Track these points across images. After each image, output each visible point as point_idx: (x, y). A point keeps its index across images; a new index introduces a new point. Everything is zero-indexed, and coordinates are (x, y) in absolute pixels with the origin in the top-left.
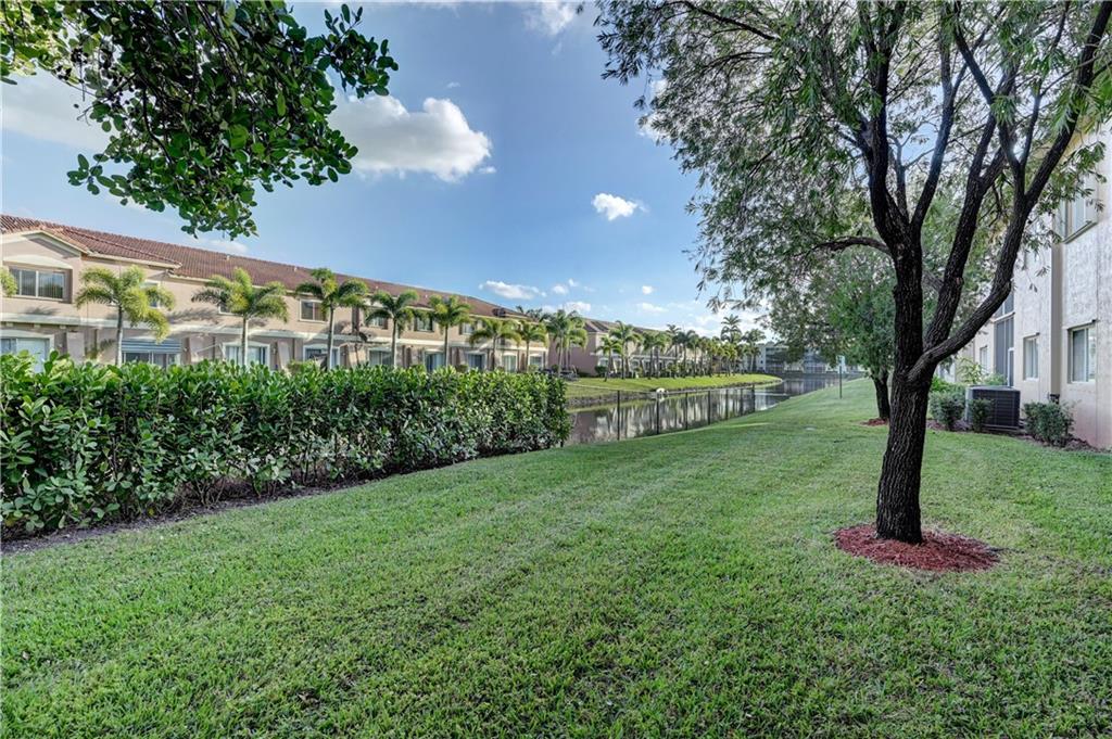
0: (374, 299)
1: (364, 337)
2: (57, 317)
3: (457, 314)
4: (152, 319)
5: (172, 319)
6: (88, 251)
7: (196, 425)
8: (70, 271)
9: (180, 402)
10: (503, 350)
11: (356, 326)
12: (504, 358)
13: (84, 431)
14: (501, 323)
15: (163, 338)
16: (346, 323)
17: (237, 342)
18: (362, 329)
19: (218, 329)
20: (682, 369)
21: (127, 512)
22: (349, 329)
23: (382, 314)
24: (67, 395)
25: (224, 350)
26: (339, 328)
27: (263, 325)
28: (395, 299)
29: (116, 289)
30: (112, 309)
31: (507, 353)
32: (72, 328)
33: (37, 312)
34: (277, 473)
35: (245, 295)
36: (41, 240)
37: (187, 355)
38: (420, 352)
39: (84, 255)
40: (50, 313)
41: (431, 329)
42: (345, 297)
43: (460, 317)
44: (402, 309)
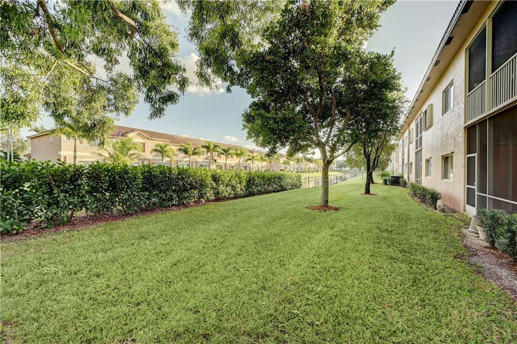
0: (221, 149)
1: (215, 161)
3: (243, 153)
6: (149, 137)
8: (144, 143)
19: (178, 159)
20: (308, 170)
28: (226, 149)
29: (162, 149)
36: (139, 134)
38: (230, 165)
39: (148, 138)
41: (232, 158)
43: (244, 154)
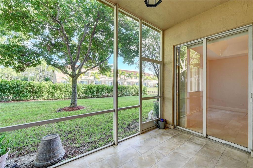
0: (127, 74)
2: (88, 78)
4: (98, 78)
5: (100, 78)
7: (103, 90)
9: (102, 88)
10: (150, 82)
11: (125, 78)
12: (150, 83)
13: (95, 90)
14: (148, 77)
15: (99, 81)
16: (123, 78)
17: (108, 81)
18: (125, 79)
21: (98, 97)
22: (123, 79)
23: (128, 76)
24: (94, 87)
25: (106, 82)
26: (122, 79)
27: (111, 79)
29: (94, 74)
30: (94, 77)
31: (151, 82)
32: (89, 80)
33: (86, 78)
34: (110, 95)
35: (109, 74)
37: (102, 83)
38: (135, 82)
40: (87, 78)
42: (123, 74)
44: (131, 75)
